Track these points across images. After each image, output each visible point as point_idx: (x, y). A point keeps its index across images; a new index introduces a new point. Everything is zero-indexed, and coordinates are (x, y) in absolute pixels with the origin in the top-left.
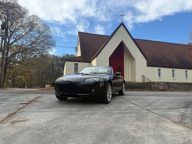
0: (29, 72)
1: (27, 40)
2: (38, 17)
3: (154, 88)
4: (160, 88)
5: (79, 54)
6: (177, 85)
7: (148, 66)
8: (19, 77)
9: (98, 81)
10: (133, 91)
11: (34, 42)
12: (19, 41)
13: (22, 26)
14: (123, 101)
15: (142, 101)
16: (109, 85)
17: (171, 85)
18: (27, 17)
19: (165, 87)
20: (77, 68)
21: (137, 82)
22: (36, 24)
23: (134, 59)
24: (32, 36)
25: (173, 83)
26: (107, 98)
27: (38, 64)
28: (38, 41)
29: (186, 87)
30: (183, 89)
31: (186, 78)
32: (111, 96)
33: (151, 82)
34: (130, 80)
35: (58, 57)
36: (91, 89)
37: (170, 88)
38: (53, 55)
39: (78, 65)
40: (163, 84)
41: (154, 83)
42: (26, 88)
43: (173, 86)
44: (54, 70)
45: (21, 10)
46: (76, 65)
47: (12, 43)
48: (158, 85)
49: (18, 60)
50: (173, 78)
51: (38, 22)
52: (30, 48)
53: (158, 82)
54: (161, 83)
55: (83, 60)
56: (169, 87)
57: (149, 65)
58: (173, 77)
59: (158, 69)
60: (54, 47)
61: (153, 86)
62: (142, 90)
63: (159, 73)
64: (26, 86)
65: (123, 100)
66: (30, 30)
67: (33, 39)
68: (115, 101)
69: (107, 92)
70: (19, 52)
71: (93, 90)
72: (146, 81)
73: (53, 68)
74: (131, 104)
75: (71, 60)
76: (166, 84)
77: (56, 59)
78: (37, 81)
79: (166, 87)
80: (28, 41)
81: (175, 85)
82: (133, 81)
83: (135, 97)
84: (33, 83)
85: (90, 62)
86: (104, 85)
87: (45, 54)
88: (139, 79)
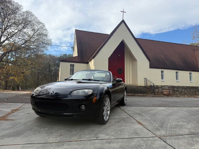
0: (23, 73)
1: (19, 38)
2: (33, 13)
3: (158, 92)
4: (165, 93)
5: (75, 54)
6: (182, 89)
7: (150, 68)
8: (11, 78)
9: (91, 93)
10: (135, 96)
11: (28, 41)
12: (11, 40)
13: (14, 23)
14: (125, 118)
15: (150, 117)
16: (107, 98)
17: (176, 89)
18: (20, 14)
19: (169, 92)
20: (73, 69)
21: (139, 85)
22: (30, 21)
23: (136, 60)
24: (25, 33)
25: (178, 87)
26: (103, 116)
27: (32, 64)
28: (33, 40)
29: (192, 91)
30: (188, 93)
31: (190, 80)
32: (109, 112)
33: (154, 86)
34: (131, 83)
35: (55, 57)
36: (79, 106)
37: (175, 93)
38: (50, 55)
39: (75, 66)
40: (167, 88)
41: (157, 87)
42: (20, 89)
43: (178, 90)
44: (50, 71)
45: (13, 5)
46: (72, 66)
47: (4, 41)
48: (163, 89)
49: (12, 59)
50: (177, 81)
51: (32, 19)
52: (24, 47)
53: (162, 86)
54: (165, 87)
55: (80, 61)
56: (175, 91)
57: (152, 66)
58: (177, 79)
59: (161, 71)
60: (50, 46)
61: (157, 90)
62: (145, 95)
63: (162, 75)
64: (20, 87)
65: (124, 115)
66: (23, 27)
67: (26, 37)
68: (115, 119)
69: (104, 108)
70: (11, 51)
71: (83, 107)
72: (149, 84)
73: (49, 69)
74: (137, 124)
75: (66, 60)
76: (171, 89)
77: (53, 59)
78: (33, 82)
79: (171, 92)
80: (20, 40)
81: (180, 89)
82: (135, 84)
83: (139, 108)
84: (28, 84)
85: (88, 63)
86: (100, 98)
87: (40, 53)
88: (141, 83)
